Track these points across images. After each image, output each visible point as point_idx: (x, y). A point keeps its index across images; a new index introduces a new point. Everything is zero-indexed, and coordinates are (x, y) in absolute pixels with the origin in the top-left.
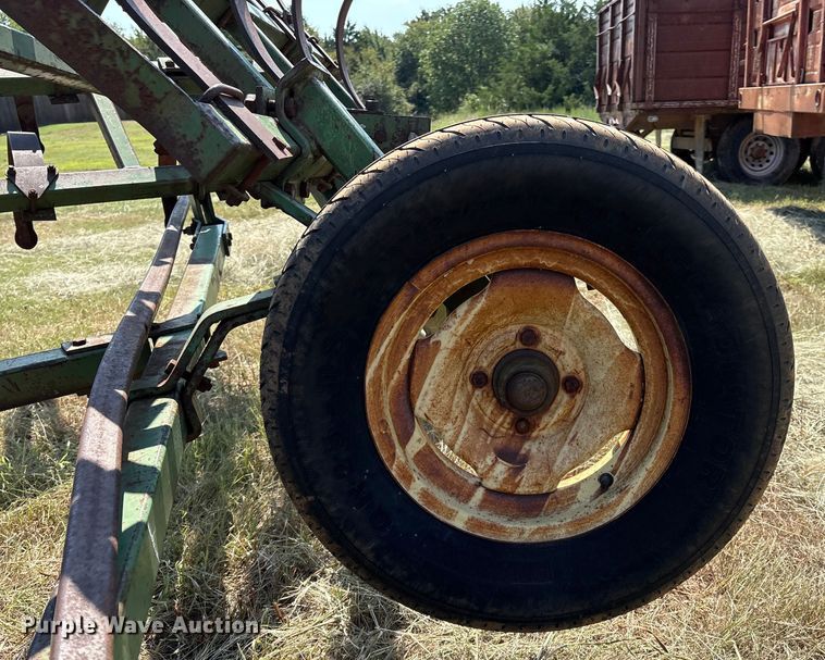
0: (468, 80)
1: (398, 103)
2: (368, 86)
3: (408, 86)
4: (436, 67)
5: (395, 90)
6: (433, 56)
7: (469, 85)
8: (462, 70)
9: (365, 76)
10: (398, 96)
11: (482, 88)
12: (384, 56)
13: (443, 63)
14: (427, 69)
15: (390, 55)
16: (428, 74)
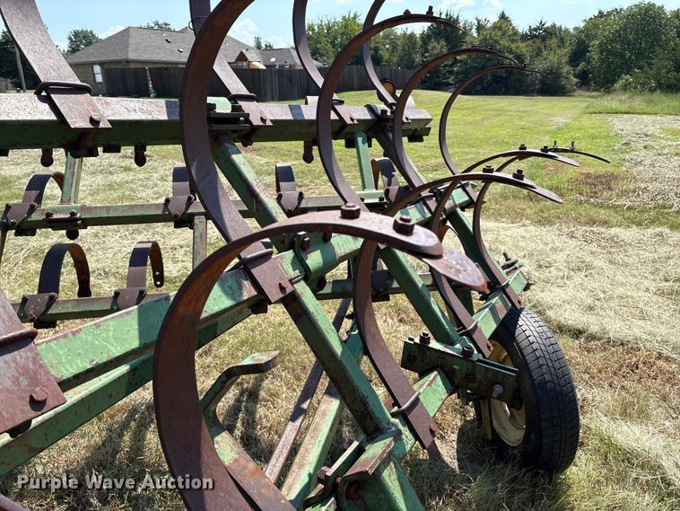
0: (626, 63)
1: (567, 78)
2: (546, 66)
3: (577, 66)
4: (601, 53)
5: (566, 69)
6: (600, 46)
7: (626, 67)
8: (623, 56)
9: (545, 59)
10: (567, 73)
11: (636, 70)
12: (563, 44)
13: (608, 50)
14: (594, 55)
15: (568, 43)
16: (594, 59)
